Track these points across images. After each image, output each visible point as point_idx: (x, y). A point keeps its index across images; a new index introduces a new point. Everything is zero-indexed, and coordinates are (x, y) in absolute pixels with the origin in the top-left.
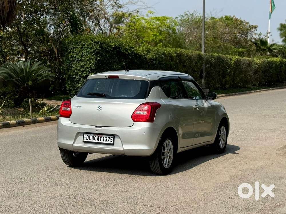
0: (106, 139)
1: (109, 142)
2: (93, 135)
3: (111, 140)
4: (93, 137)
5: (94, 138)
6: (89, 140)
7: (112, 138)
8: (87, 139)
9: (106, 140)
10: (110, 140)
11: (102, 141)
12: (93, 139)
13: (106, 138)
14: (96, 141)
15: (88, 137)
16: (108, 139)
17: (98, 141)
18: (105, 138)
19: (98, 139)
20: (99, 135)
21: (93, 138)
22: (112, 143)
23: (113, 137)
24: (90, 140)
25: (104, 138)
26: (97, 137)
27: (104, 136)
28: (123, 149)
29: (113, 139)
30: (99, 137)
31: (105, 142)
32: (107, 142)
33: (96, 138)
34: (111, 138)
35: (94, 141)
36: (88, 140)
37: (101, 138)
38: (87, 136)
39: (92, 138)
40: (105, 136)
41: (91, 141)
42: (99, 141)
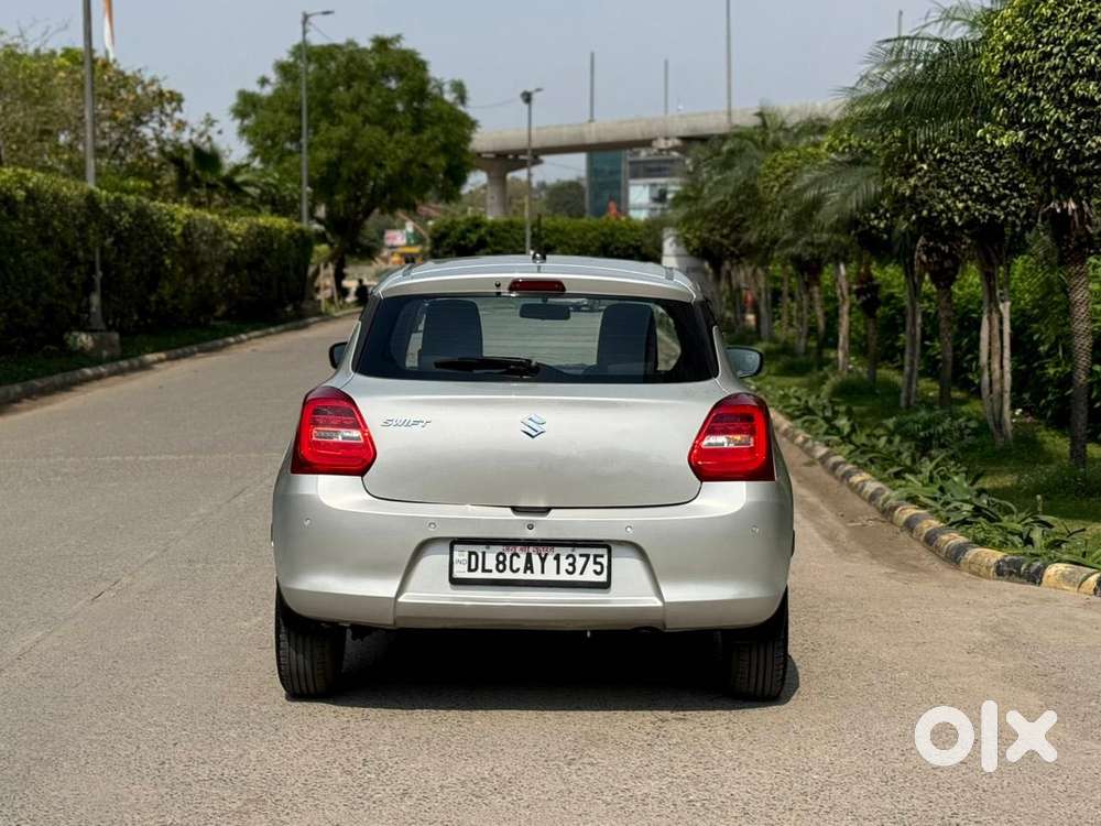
0: (572, 564)
1: (589, 576)
2: (500, 549)
3: (598, 568)
4: (501, 558)
5: (508, 563)
6: (484, 570)
7: (602, 556)
8: (470, 570)
9: (571, 569)
10: (591, 566)
11: (550, 575)
12: (501, 567)
13: (571, 560)
14: (520, 576)
15: (473, 557)
16: (580, 562)
17: (528, 576)
18: (562, 558)
19: (529, 567)
20: (531, 549)
21: (503, 562)
22: (603, 578)
23: (604, 551)
24: (490, 571)
25: (557, 558)
26: (523, 557)
27: (557, 550)
28: (659, 604)
29: (604, 561)
30: (536, 559)
31: (564, 577)
32: (576, 577)
33: (520, 563)
34: (596, 556)
35: (507, 575)
36: (479, 575)
37: (543, 560)
38: (470, 553)
39: (499, 562)
40: (563, 552)
41: (495, 575)
42: (537, 576)
